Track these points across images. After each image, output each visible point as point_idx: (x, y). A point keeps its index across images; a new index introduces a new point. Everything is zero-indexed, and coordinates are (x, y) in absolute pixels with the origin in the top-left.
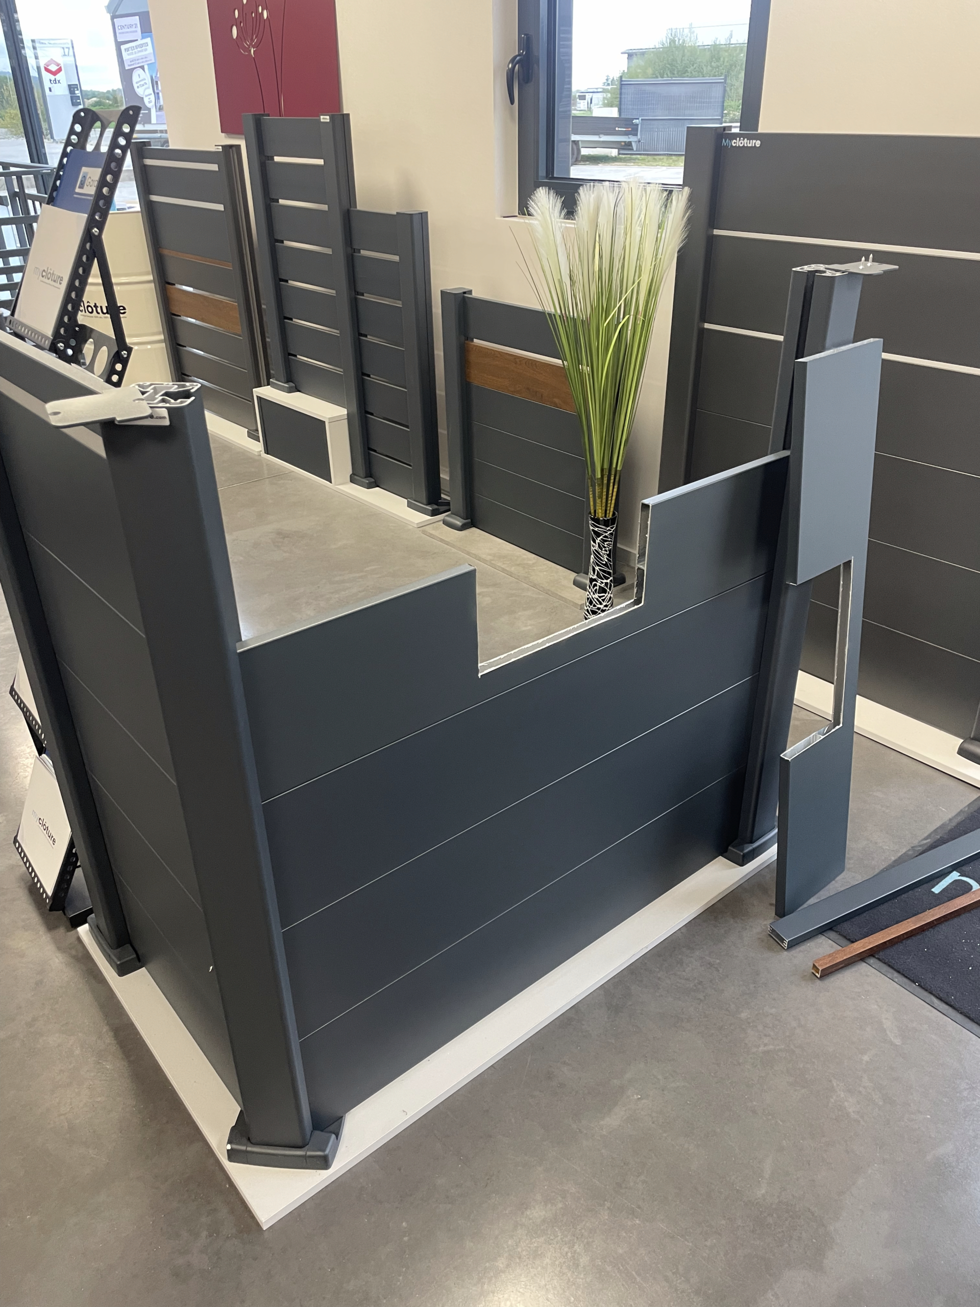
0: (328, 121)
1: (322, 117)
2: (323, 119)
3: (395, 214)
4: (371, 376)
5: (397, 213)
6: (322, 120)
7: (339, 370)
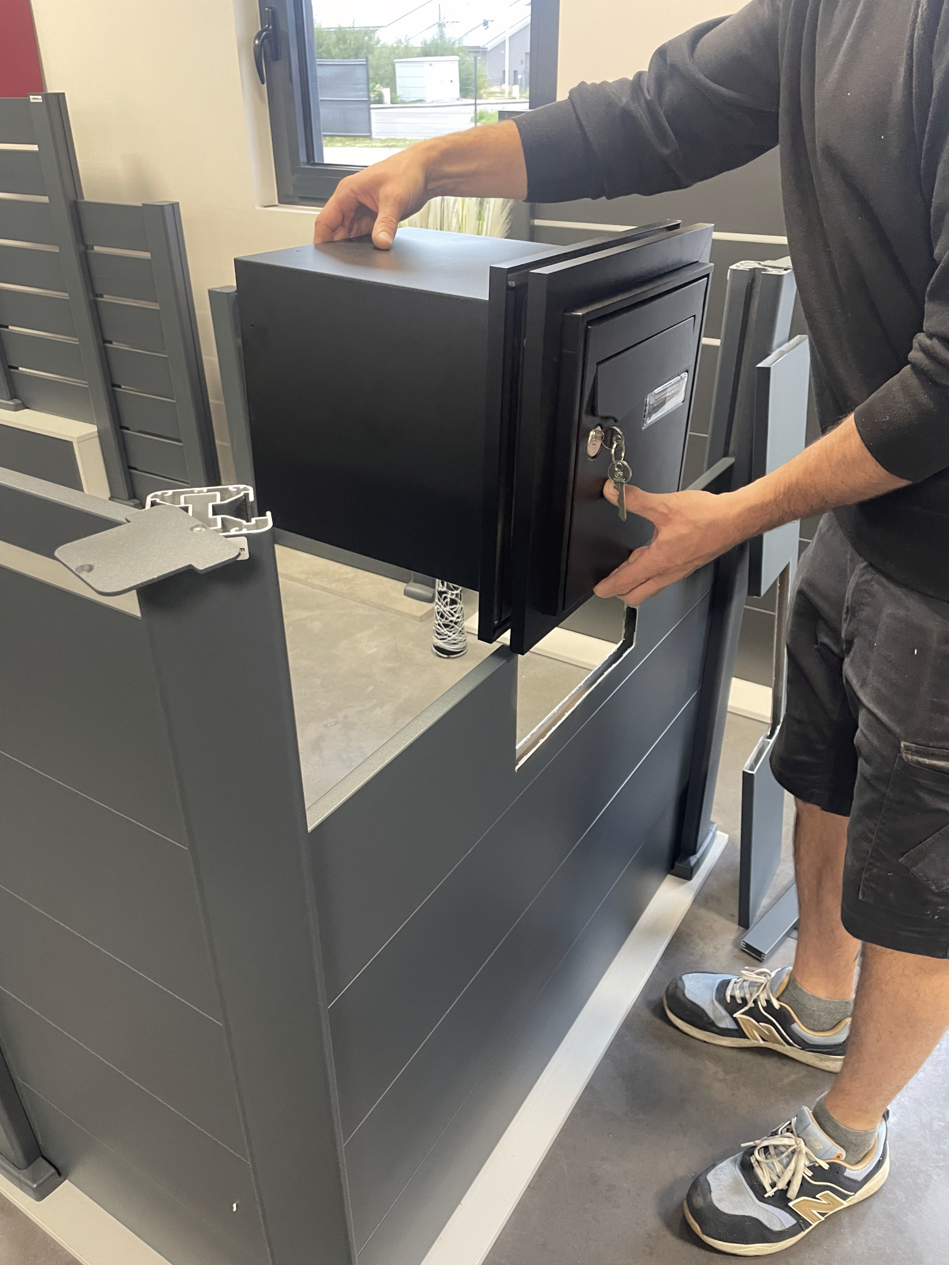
0: (41, 101)
1: (31, 97)
2: (34, 99)
3: (140, 205)
4: (123, 387)
5: (143, 204)
6: (32, 101)
7: (82, 384)
